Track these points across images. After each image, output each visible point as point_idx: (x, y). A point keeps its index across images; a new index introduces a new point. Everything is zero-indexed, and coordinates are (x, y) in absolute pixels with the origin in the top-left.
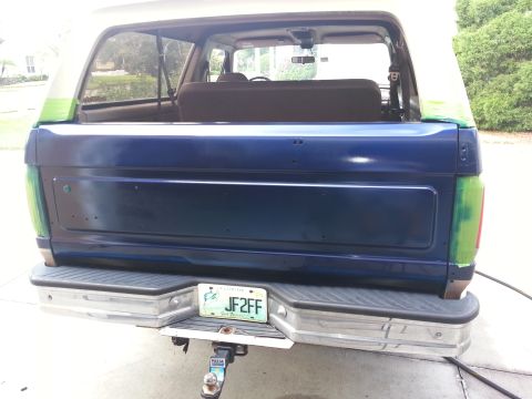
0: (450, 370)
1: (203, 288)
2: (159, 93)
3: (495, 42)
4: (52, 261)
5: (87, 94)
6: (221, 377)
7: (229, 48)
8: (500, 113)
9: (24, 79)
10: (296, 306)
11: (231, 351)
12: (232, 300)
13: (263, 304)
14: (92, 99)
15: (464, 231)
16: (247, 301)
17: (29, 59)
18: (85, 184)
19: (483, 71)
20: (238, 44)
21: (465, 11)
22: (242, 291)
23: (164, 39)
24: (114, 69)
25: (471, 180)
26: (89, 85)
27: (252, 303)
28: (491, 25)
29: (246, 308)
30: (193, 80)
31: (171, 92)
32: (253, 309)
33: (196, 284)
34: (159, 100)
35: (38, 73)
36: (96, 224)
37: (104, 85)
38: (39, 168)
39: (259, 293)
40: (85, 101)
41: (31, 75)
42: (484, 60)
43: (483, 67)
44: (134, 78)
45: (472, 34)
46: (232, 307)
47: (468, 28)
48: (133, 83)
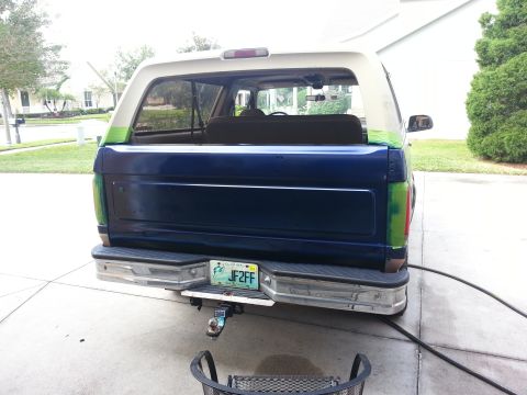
1: (213, 263)
2: (192, 124)
3: (512, 79)
4: (108, 243)
5: (138, 125)
6: (221, 324)
7: (254, 89)
8: (519, 146)
9: (82, 112)
10: (276, 274)
11: (233, 310)
12: (234, 272)
13: (256, 276)
14: (142, 128)
15: (395, 222)
16: (244, 273)
17: (88, 95)
18: (134, 186)
19: (503, 106)
20: (261, 86)
21: (485, 51)
22: (240, 266)
23: (197, 84)
24: (164, 104)
25: (398, 185)
26: (141, 118)
27: (248, 275)
29: (243, 279)
30: (220, 114)
31: (201, 124)
32: (248, 280)
33: (209, 260)
34: (192, 130)
35: (94, 107)
36: (139, 215)
37: (154, 118)
38: (103, 175)
39: (253, 268)
40: (137, 129)
41: (89, 108)
42: (503, 96)
43: (503, 103)
44: (181, 112)
45: (491, 72)
46: (233, 277)
47: (488, 67)
48: (179, 117)
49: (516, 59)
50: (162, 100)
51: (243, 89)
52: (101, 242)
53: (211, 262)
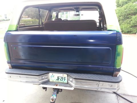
0: (114, 95)
2: (39, 23)
3: (126, 11)
4: (11, 67)
6: (55, 97)
7: (58, 12)
8: (127, 29)
9: (4, 20)
10: (75, 79)
11: (58, 91)
12: (58, 77)
13: (66, 78)
15: (118, 59)
16: (62, 78)
17: (5, 15)
18: (20, 47)
19: (123, 18)
20: (60, 11)
21: (118, 3)
22: (61, 75)
23: (40, 9)
24: (28, 18)
27: (63, 78)
28: (125, 6)
30: (48, 20)
31: (42, 23)
32: (64, 80)
33: (49, 73)
34: (39, 25)
35: (8, 19)
37: (25, 21)
39: (65, 75)
41: (6, 19)
42: (123, 15)
43: (123, 17)
44: (33, 20)
45: (120, 9)
46: (58, 79)
47: (119, 7)
48: (33, 21)
49: (127, 5)
50: (27, 17)
51: (54, 12)
52: (8, 67)
53: (50, 74)
